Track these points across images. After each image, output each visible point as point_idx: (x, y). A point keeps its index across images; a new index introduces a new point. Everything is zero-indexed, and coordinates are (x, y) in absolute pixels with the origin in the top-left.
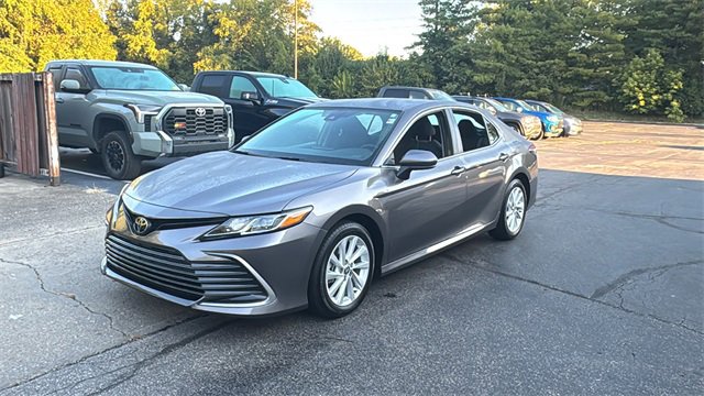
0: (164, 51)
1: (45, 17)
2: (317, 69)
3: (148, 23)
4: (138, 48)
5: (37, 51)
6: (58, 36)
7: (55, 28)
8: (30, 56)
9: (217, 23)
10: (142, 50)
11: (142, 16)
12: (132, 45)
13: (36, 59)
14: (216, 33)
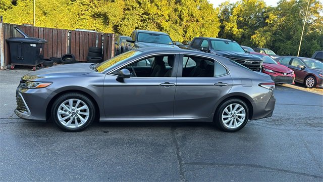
0: (240, 30)
1: (192, 15)
2: (318, 41)
3: (236, 17)
4: (229, 28)
5: (186, 29)
6: (196, 23)
7: (195, 20)
8: (184, 31)
9: (268, 17)
10: (231, 29)
11: (234, 14)
12: (226, 27)
13: (186, 32)
14: (266, 21)
